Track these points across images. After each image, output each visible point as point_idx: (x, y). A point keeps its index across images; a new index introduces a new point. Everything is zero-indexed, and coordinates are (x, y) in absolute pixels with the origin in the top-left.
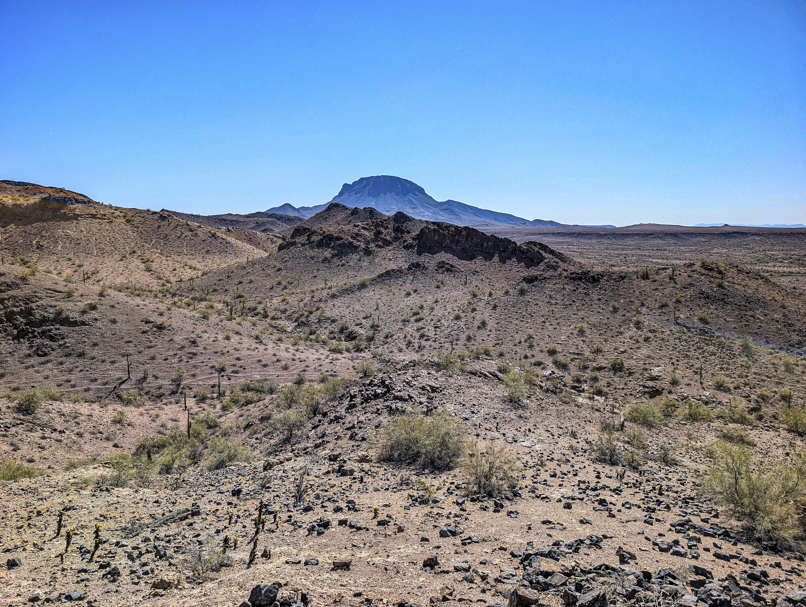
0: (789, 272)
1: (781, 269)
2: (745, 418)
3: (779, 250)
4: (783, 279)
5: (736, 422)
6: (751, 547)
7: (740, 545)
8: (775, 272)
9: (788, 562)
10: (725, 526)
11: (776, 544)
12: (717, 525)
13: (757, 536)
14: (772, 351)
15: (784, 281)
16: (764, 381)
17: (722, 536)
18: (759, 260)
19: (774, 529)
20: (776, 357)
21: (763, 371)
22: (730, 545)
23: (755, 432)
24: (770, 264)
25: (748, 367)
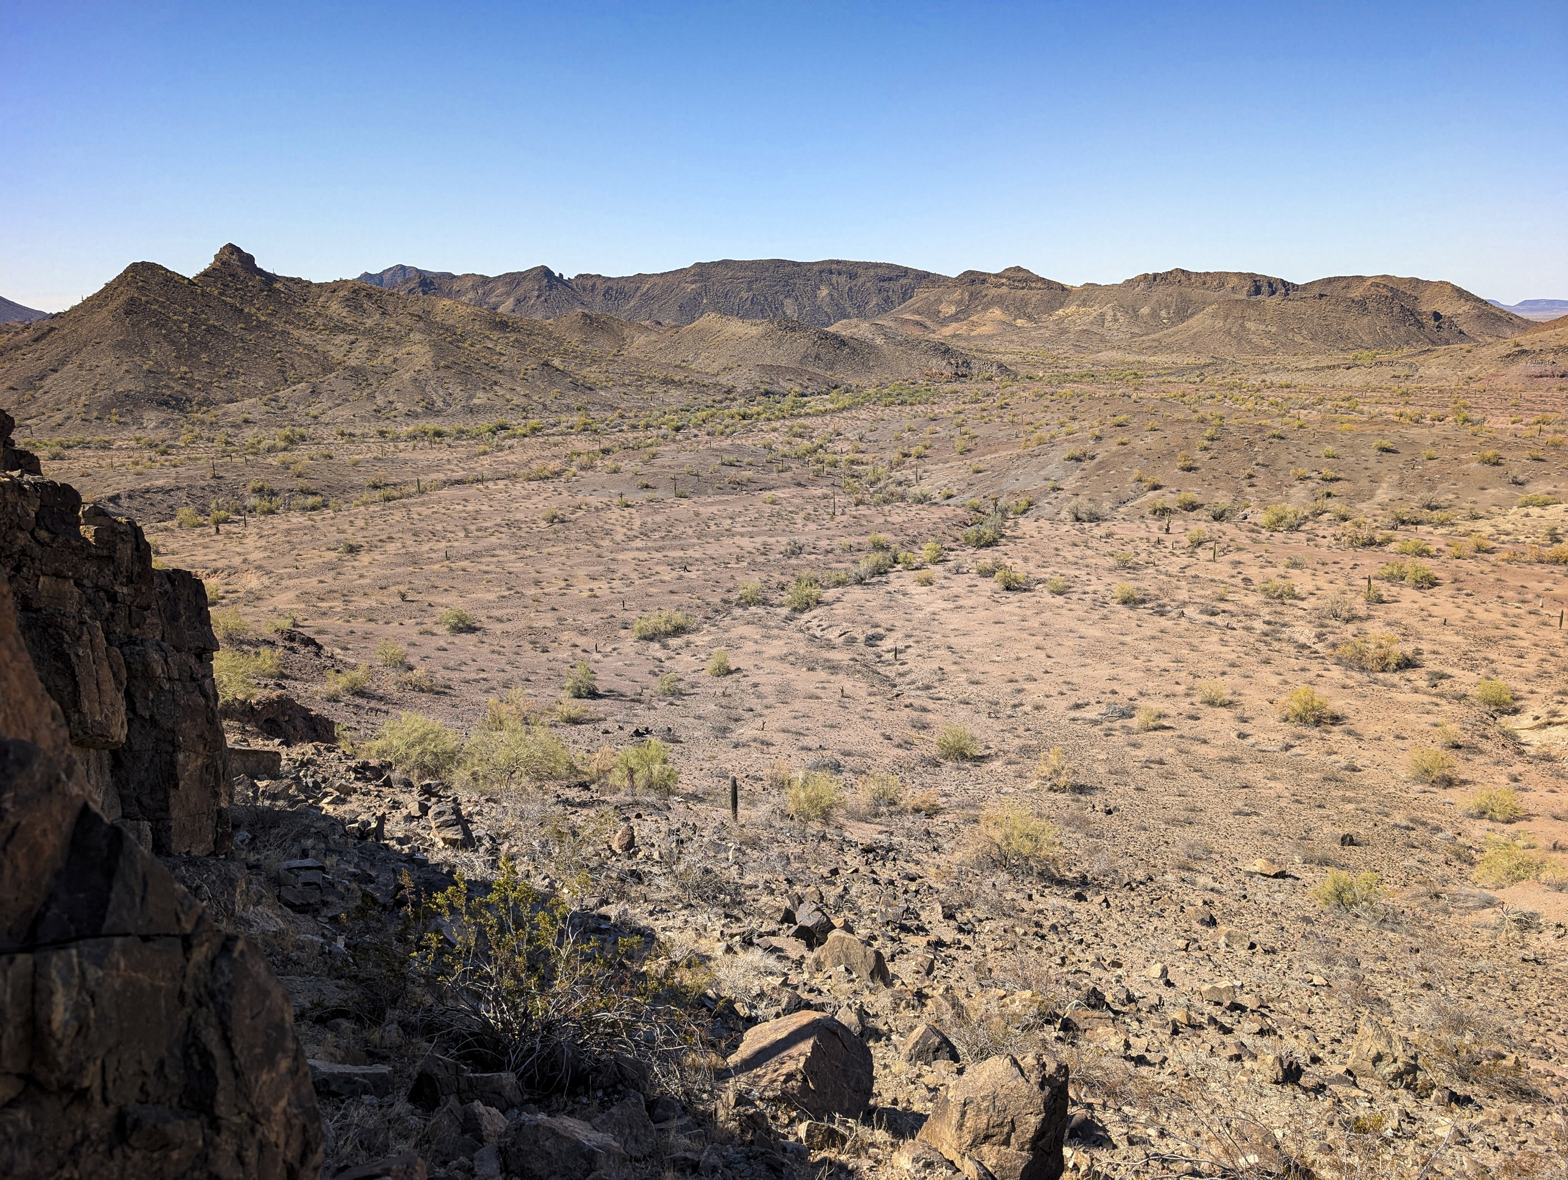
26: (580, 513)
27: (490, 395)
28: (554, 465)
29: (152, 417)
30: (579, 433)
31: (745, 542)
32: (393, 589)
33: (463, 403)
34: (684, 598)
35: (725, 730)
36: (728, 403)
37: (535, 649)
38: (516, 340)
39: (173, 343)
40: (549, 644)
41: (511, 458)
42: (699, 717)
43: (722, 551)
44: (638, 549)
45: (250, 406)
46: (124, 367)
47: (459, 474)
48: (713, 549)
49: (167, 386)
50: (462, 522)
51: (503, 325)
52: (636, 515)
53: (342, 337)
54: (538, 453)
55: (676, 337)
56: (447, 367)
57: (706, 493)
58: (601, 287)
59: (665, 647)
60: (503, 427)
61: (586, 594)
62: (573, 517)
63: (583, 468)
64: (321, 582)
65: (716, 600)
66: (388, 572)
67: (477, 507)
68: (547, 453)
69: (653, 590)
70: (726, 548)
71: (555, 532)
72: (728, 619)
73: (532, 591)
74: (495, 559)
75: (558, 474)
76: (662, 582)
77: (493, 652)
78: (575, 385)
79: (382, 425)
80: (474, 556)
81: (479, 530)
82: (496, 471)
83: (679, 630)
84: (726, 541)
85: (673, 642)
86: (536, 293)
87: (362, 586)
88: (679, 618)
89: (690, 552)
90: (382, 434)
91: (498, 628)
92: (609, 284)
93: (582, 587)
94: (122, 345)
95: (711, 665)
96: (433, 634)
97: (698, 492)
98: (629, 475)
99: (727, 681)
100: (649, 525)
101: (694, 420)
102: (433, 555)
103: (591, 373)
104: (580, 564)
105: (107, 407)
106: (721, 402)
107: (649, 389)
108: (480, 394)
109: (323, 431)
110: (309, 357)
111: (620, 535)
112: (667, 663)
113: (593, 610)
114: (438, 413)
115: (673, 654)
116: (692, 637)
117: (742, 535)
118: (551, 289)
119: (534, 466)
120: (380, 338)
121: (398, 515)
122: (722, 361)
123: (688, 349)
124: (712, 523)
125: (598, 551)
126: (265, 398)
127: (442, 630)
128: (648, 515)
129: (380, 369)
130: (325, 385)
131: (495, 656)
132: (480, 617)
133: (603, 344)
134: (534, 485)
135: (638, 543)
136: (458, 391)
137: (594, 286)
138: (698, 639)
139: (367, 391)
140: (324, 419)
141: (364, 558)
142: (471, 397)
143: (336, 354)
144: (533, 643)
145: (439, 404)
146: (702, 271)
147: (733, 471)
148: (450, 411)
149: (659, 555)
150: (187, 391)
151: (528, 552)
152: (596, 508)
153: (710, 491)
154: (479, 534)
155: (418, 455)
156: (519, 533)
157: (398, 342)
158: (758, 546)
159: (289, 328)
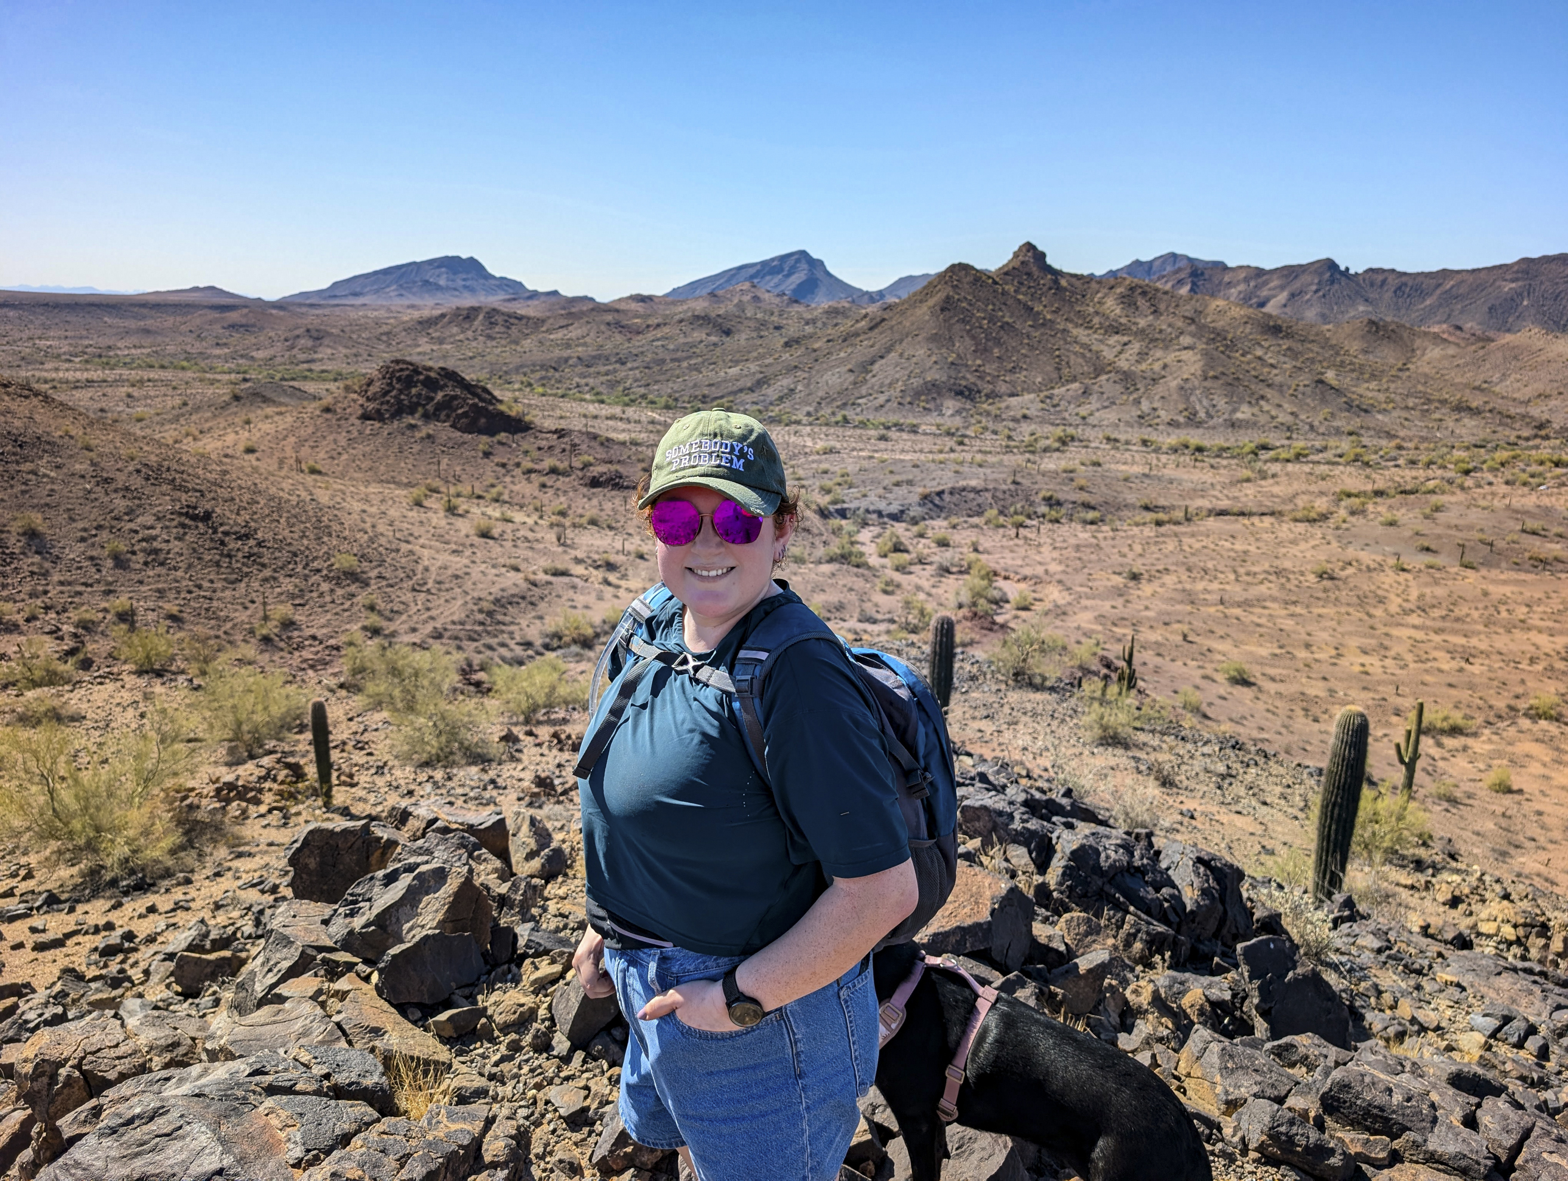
0: (88, 381)
1: (70, 375)
2: (55, 673)
3: (60, 338)
4: (78, 394)
5: (40, 686)
6: (101, 902)
7: (80, 908)
8: (61, 382)
9: (167, 896)
10: (49, 886)
11: (144, 876)
12: (33, 892)
13: (108, 876)
14: (85, 534)
15: (82, 398)
16: (80, 593)
17: (45, 908)
18: (23, 359)
19: (134, 852)
20: (93, 545)
21: (75, 575)
22: (63, 916)
23: (80, 692)
24: (48, 366)
25: (46, 574)
26: (1350, 571)
27: (1256, 410)
28: (1322, 504)
29: (950, 405)
30: (1348, 463)
31: (1543, 640)
32: (1176, 626)
33: (1226, 416)
34: (1464, 695)
35: (1504, 854)
36: (1538, 441)
37: (1307, 716)
38: (1289, 349)
39: (973, 338)
40: (1319, 714)
41: (1276, 490)
42: (1478, 834)
43: (1513, 647)
44: (1415, 627)
45: (1028, 402)
46: (934, 358)
47: (1224, 504)
48: (1502, 642)
49: (964, 378)
50: (1231, 563)
51: (1275, 329)
52: (1412, 583)
53: (1116, 337)
54: (1304, 487)
55: (1481, 353)
56: (1215, 377)
57: (1498, 566)
58: (1393, 282)
59: (1439, 745)
60: (1265, 447)
61: (1357, 669)
62: (1343, 574)
63: (1353, 513)
64: (1113, 607)
65: (1501, 704)
66: (1169, 608)
67: (1245, 547)
68: (1313, 488)
69: (1428, 678)
70: (1519, 643)
71: (1325, 590)
72: (1512, 730)
73: (1302, 654)
74: (1266, 612)
75: (1324, 517)
76: (1440, 671)
77: (1268, 711)
78: (1349, 406)
79: (1147, 433)
80: (1246, 604)
81: (1248, 574)
82: (1261, 504)
83: (1455, 731)
84: (1518, 634)
85: (1449, 742)
86: (1314, 288)
87: (1148, 619)
88: (1457, 718)
89: (1474, 641)
90: (1145, 443)
91: (1272, 687)
92: (1404, 279)
93: (1353, 659)
94: (934, 338)
95: (1492, 777)
96: (1214, 681)
97: (1487, 564)
98: (1408, 533)
99: (1508, 800)
100: (1428, 599)
101: (1490, 463)
102: (1207, 596)
103: (1368, 391)
104: (1350, 633)
105: (917, 394)
106: (1527, 439)
107: (1437, 416)
108: (1245, 407)
109: (1089, 433)
110: (1083, 356)
111: (1394, 604)
112: (1441, 764)
113: (1365, 688)
114: (1199, 424)
115: (1447, 755)
116: (1470, 741)
117: (1540, 632)
118: (1332, 282)
119: (1300, 502)
120: (1152, 339)
121: (1171, 545)
122: (1539, 387)
123: (1496, 367)
124: (1503, 608)
125: (1371, 622)
126: (1042, 395)
127: (1220, 677)
128: (1426, 584)
129: (1149, 374)
130: (1096, 387)
131: (1270, 715)
132: (1255, 672)
133: (1387, 356)
134: (1301, 527)
135: (1414, 619)
136: (1221, 403)
137: (1384, 282)
138: (1478, 746)
139: (1135, 396)
140: (1091, 420)
141: (1147, 589)
142: (1235, 411)
143: (1108, 354)
144: (1306, 710)
145: (1202, 415)
146: (1528, 268)
147: (1536, 541)
148: (1211, 423)
149: (1437, 638)
150: (979, 383)
151: (1298, 610)
152: (1368, 567)
153: (1504, 565)
154: (1249, 579)
155: (1180, 474)
156: (1288, 586)
157: (1167, 344)
158: (1559, 647)
159: (1070, 326)
